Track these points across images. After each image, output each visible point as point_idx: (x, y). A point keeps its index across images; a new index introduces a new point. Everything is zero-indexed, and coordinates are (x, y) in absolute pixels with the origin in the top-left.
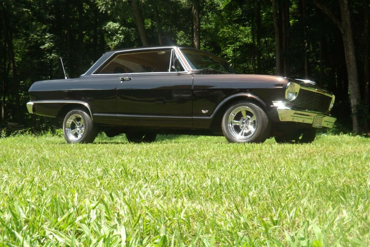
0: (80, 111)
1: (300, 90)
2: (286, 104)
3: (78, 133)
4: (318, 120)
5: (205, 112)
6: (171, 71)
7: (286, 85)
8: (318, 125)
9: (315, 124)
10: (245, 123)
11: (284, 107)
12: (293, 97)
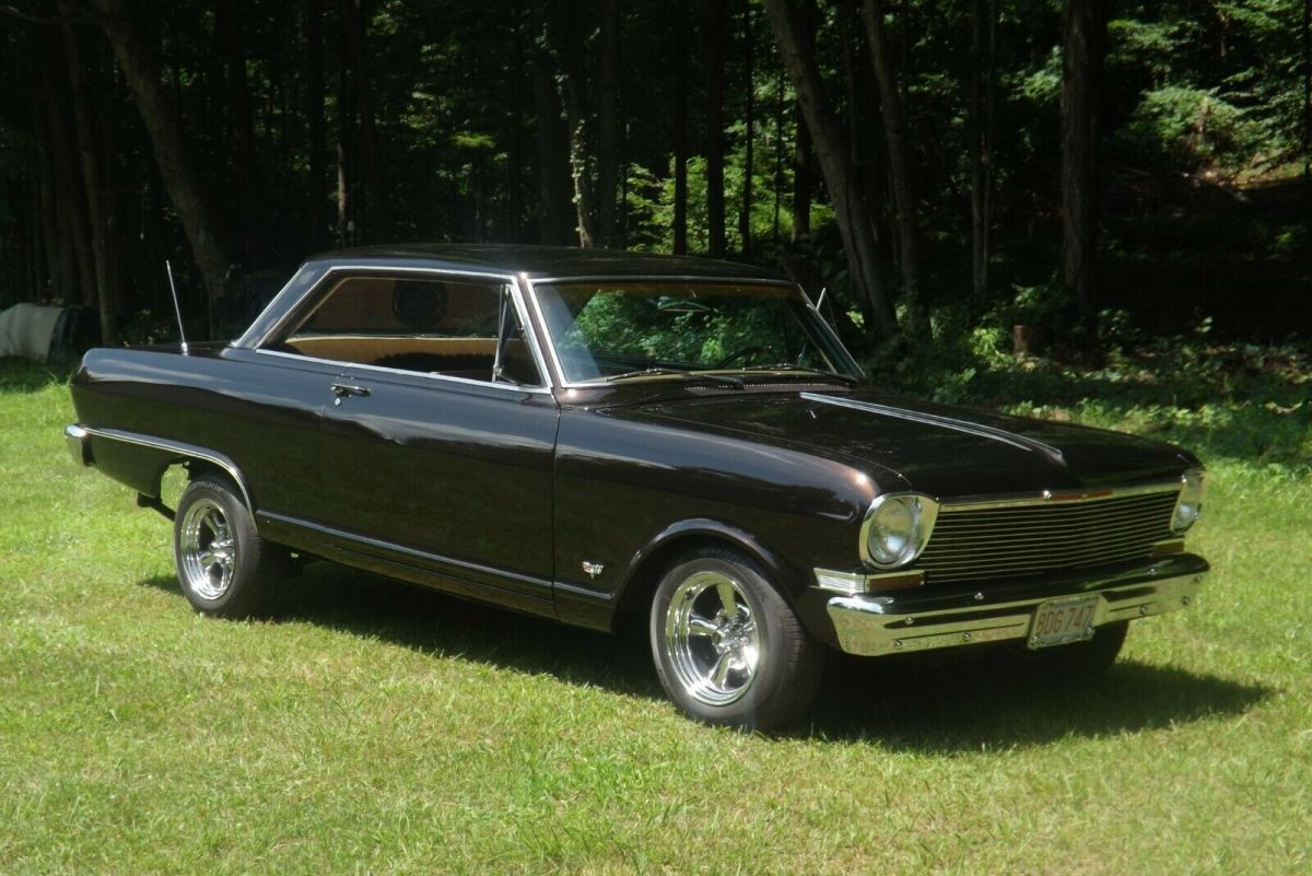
0: (220, 489)
1: (939, 518)
2: (868, 582)
3: (222, 566)
4: (1068, 614)
5: (592, 569)
6: (498, 379)
7: (864, 507)
8: (1066, 633)
9: (1046, 633)
10: (729, 636)
11: (856, 597)
12: (903, 553)
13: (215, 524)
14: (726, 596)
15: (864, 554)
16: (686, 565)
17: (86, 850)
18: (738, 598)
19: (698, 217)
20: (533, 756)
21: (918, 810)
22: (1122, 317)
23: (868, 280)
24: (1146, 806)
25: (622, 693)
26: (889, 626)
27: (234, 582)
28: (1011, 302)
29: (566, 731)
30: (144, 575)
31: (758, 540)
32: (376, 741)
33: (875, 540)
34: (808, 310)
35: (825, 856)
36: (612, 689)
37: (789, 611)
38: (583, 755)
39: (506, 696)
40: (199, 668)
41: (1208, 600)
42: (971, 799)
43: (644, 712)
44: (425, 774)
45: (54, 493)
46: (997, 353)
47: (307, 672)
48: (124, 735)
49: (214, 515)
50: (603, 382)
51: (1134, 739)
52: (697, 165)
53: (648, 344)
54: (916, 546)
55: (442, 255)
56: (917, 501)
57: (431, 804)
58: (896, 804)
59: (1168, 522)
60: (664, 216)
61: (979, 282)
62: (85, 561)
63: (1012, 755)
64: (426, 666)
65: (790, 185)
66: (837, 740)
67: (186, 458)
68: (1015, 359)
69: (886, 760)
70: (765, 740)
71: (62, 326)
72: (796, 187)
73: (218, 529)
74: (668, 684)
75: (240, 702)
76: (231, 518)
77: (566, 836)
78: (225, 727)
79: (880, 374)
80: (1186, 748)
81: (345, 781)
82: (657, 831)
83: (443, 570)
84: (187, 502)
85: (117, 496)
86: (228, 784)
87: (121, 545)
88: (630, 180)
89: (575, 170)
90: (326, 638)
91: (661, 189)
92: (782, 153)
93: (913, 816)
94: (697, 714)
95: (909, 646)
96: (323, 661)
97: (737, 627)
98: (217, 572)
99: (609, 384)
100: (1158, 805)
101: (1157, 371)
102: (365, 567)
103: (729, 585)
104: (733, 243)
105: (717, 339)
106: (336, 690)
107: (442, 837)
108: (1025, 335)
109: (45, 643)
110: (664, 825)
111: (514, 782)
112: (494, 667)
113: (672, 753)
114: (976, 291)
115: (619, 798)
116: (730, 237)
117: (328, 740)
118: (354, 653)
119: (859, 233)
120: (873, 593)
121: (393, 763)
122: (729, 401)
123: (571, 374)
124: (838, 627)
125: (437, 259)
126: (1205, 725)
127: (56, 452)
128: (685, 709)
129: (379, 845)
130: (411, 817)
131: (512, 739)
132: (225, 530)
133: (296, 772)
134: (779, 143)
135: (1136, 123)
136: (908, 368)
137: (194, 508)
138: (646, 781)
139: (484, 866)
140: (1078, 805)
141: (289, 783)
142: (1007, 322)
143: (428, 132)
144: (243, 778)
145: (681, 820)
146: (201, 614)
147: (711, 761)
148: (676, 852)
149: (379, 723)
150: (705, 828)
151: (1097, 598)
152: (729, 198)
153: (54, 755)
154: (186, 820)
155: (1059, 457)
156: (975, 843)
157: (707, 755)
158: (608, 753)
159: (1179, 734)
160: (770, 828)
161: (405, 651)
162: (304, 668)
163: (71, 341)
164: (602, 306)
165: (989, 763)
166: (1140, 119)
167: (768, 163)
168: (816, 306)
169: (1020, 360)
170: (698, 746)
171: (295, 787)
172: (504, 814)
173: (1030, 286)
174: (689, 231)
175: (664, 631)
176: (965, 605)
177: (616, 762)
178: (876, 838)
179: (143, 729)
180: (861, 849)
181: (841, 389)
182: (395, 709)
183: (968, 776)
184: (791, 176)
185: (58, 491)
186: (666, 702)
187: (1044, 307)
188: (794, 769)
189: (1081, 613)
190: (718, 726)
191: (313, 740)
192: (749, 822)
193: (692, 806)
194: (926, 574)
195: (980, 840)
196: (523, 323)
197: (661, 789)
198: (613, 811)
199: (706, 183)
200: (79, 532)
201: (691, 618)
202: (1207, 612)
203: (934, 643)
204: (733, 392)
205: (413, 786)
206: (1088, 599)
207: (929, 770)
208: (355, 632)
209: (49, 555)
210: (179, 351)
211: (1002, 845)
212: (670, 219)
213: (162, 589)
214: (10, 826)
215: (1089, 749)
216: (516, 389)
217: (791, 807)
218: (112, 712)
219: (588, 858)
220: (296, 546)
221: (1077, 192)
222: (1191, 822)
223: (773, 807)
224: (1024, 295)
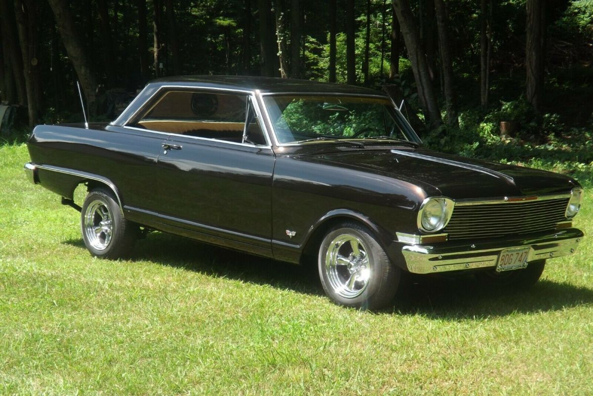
0: (105, 195)
1: (454, 209)
2: (421, 239)
3: (106, 233)
4: (515, 255)
5: (291, 234)
6: (245, 141)
7: (420, 204)
8: (515, 265)
9: (505, 264)
10: (355, 265)
11: (416, 246)
12: (438, 225)
13: (102, 213)
14: (354, 246)
15: (419, 226)
16: (335, 231)
17: (47, 363)
18: (360, 247)
19: (342, 64)
20: (262, 321)
21: (442, 345)
22: (555, 118)
23: (427, 97)
24: (548, 343)
25: (304, 293)
26: (430, 260)
27: (112, 242)
28: (500, 110)
29: (277, 310)
30: (64, 238)
31: (370, 219)
32: (185, 315)
33: (425, 219)
34: (395, 110)
35: (399, 364)
36: (299, 292)
37: (384, 253)
38: (285, 321)
39: (248, 295)
40: (96, 282)
41: (586, 253)
42: (467, 340)
43: (315, 301)
44: (211, 329)
45: (13, 199)
46: (492, 135)
47: (150, 284)
48: (61, 312)
49: (101, 208)
50: (296, 144)
51: (545, 315)
52: (341, 37)
53: (316, 129)
54: (444, 222)
55: (213, 81)
56: (445, 200)
57: (213, 342)
58: (433, 342)
59: (564, 213)
60: (324, 64)
61: (484, 99)
62: (33, 232)
63: (488, 321)
64: (210, 281)
65: (389, 48)
66: (406, 314)
67: (88, 180)
68: (501, 139)
69: (428, 323)
70: (372, 314)
71: (7, 115)
72: (392, 50)
73: (104, 215)
74: (326, 288)
75: (117, 297)
76: (110, 209)
77: (278, 356)
78: (111, 309)
79: (432, 145)
80: (568, 319)
81: (171, 333)
82: (320, 353)
83: (217, 235)
84: (88, 202)
85: (46, 201)
86: (114, 334)
87: (51, 225)
88: (307, 44)
89: (279, 39)
90: (159, 269)
91: (322, 49)
92: (385, 31)
93: (441, 347)
94: (340, 302)
95: (440, 269)
96: (158, 279)
97: (359, 261)
98: (103, 237)
99: (299, 145)
100: (553, 342)
101: (572, 145)
102: (178, 234)
103: (355, 241)
104: (360, 78)
105: (351, 127)
106: (165, 291)
107: (219, 357)
108: (506, 127)
109: (17, 270)
110: (324, 351)
111: (253, 332)
112: (242, 281)
113: (328, 319)
114: (483, 104)
115: (303, 339)
116: (358, 75)
117: (162, 315)
118: (173, 275)
119: (422, 73)
120: (424, 244)
121: (194, 324)
122: (358, 154)
123: (281, 139)
124: (407, 260)
125: (210, 82)
126: (579, 309)
127: (11, 180)
128: (334, 300)
129: (189, 361)
130: (204, 348)
131: (251, 314)
132: (108, 216)
133: (147, 329)
134: (383, 26)
135: (566, 18)
136: (446, 142)
137: (92, 204)
138: (316, 332)
139: (239, 369)
140: (517, 343)
141: (144, 333)
142: (497, 120)
143: (201, 17)
144: (121, 331)
145: (332, 349)
146: (95, 257)
147: (346, 323)
148: (330, 363)
149: (186, 307)
150: (343, 353)
151: (530, 248)
152: (358, 55)
153: (26, 322)
154: (94, 350)
155: (512, 181)
156: (468, 359)
157: (345, 321)
158: (298, 320)
159: (567, 313)
160: (374, 353)
161: (199, 274)
162: (148, 282)
163: (12, 123)
164: (292, 109)
165: (477, 324)
166: (568, 15)
167: (377, 37)
168: (399, 108)
169: (503, 139)
170: (340, 317)
171: (147, 335)
172: (249, 347)
173: (509, 102)
174: (337, 71)
175: (325, 263)
176: (467, 250)
177: (302, 324)
178: (422, 356)
179: (70, 310)
180: (416, 361)
181: (410, 148)
182: (194, 301)
183: (467, 330)
184: (389, 44)
185: (15, 198)
186: (325, 297)
187: (516, 112)
188: (386, 327)
189: (522, 256)
190: (350, 308)
191: (155, 314)
192: (363, 350)
193: (337, 343)
194: (448, 235)
195: (470, 357)
196: (257, 115)
197: (323, 335)
198: (300, 345)
199: (346, 46)
200: (28, 218)
201: (338, 257)
202: (585, 259)
203: (452, 268)
204: (358, 149)
205: (205, 335)
206: (525, 249)
207: (448, 327)
208: (173, 266)
209: (13, 229)
210: (84, 127)
211: (480, 359)
212: (327, 65)
213: (74, 245)
214: (7, 353)
215: (524, 319)
216: (254, 146)
217: (384, 343)
218: (54, 301)
219: (288, 365)
220: (143, 223)
221: (534, 53)
222: (568, 349)
223: (375, 343)
224: (506, 106)
